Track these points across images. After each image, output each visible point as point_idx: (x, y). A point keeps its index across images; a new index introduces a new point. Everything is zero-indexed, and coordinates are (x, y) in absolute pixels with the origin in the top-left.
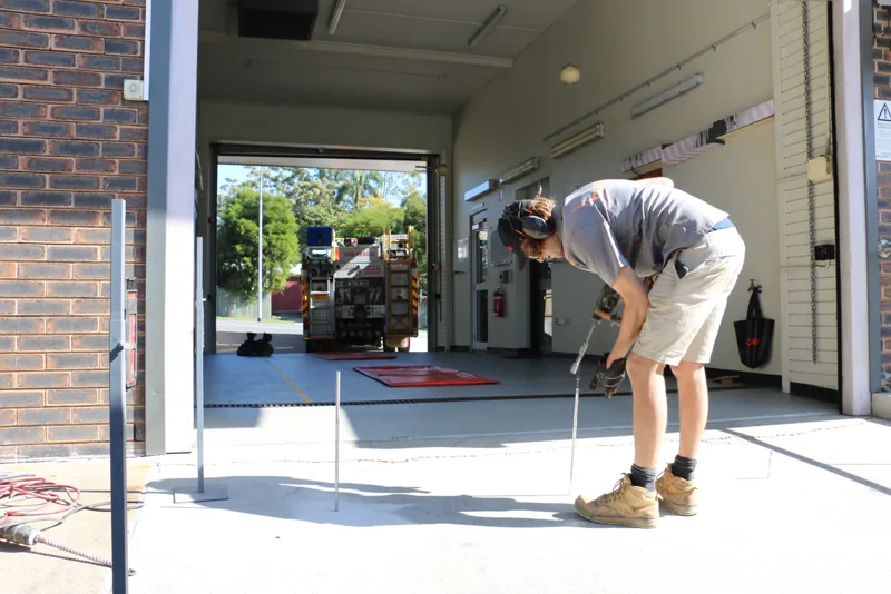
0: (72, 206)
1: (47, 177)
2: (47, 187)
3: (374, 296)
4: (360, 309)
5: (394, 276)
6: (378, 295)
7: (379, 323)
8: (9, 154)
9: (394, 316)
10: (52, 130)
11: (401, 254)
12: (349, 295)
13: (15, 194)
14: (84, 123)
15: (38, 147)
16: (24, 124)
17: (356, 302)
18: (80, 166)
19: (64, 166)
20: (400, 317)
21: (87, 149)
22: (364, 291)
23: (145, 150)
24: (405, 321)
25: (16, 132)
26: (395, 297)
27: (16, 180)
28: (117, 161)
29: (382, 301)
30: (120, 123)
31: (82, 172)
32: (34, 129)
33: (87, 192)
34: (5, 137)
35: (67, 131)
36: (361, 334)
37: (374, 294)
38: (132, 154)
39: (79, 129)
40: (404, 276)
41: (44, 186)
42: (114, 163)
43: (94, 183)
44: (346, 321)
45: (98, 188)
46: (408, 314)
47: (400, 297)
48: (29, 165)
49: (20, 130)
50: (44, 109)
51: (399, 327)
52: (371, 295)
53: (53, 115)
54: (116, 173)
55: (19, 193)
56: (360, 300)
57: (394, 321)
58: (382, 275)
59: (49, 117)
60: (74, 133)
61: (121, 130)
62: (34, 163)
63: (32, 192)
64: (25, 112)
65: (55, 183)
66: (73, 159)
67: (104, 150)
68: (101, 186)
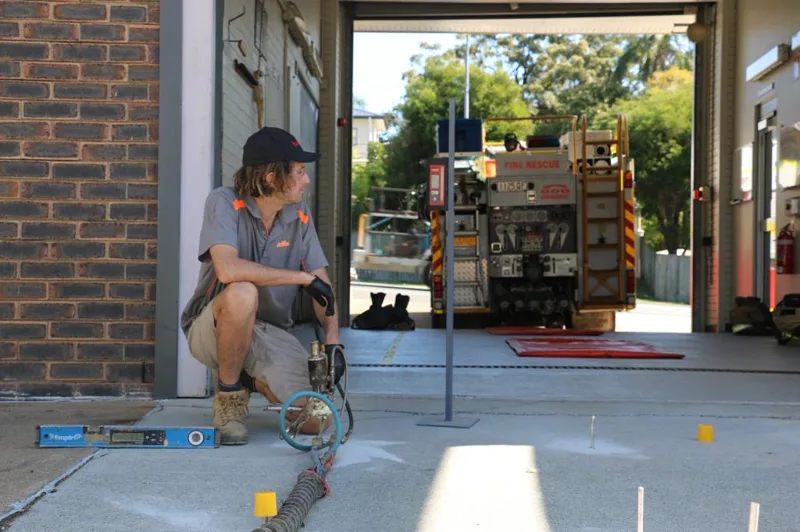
0: (78, 117)
1: (51, 85)
2: (51, 97)
3: (558, 238)
4: (533, 262)
5: (592, 203)
6: (563, 236)
7: (566, 285)
8: (10, 60)
9: (592, 273)
10: (54, 32)
11: (601, 164)
12: (512, 237)
13: (17, 104)
14: (90, 23)
15: (40, 51)
16: (25, 26)
17: (526, 248)
18: (87, 72)
19: (69, 73)
20: (602, 275)
21: (94, 53)
22: (538, 229)
23: (156, 51)
24: (613, 281)
25: (17, 35)
26: (593, 239)
27: (17, 90)
28: (126, 66)
29: (570, 247)
30: (129, 22)
31: (89, 80)
32: (35, 31)
33: (94, 102)
34: (7, 41)
35: (71, 34)
36: (534, 304)
37: (557, 234)
38: (142, 58)
39: (84, 29)
40: (611, 202)
41: (48, 96)
42: (123, 68)
43: (102, 91)
44: (508, 282)
45: (105, 97)
46: (617, 270)
47: (602, 240)
48: (31, 72)
49: (21, 33)
50: (45, 8)
51: (602, 292)
52: (552, 236)
53: (55, 15)
54: (126, 79)
55: (22, 104)
56: (532, 244)
57: (592, 282)
58: (570, 200)
59: (51, 17)
60: (79, 35)
61: (131, 30)
62: (36, 70)
63: (35, 101)
64: (26, 13)
65: (59, 92)
66: (78, 64)
67: (112, 53)
68: (109, 95)
